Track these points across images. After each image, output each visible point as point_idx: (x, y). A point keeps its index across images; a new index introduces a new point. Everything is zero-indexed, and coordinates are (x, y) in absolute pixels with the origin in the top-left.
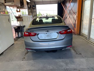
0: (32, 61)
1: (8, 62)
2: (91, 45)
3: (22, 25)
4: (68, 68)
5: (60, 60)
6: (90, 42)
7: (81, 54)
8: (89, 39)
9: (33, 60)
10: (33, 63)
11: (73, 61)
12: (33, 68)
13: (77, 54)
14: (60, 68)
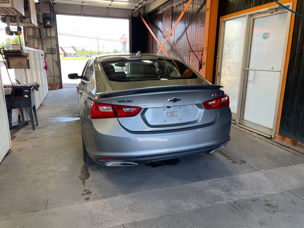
0: (123, 196)
1: (37, 214)
2: (255, 139)
3: (24, 83)
4: (237, 199)
5: (205, 183)
6: (248, 132)
7: (245, 162)
8: (240, 124)
9: (124, 193)
10: (130, 202)
11: (237, 182)
12: (141, 217)
13: (235, 162)
14: (217, 202)
